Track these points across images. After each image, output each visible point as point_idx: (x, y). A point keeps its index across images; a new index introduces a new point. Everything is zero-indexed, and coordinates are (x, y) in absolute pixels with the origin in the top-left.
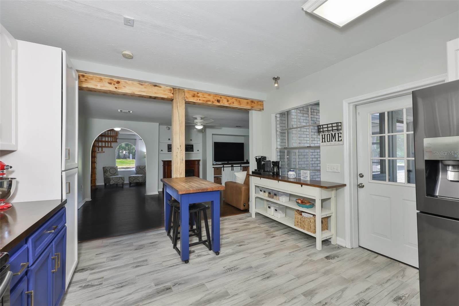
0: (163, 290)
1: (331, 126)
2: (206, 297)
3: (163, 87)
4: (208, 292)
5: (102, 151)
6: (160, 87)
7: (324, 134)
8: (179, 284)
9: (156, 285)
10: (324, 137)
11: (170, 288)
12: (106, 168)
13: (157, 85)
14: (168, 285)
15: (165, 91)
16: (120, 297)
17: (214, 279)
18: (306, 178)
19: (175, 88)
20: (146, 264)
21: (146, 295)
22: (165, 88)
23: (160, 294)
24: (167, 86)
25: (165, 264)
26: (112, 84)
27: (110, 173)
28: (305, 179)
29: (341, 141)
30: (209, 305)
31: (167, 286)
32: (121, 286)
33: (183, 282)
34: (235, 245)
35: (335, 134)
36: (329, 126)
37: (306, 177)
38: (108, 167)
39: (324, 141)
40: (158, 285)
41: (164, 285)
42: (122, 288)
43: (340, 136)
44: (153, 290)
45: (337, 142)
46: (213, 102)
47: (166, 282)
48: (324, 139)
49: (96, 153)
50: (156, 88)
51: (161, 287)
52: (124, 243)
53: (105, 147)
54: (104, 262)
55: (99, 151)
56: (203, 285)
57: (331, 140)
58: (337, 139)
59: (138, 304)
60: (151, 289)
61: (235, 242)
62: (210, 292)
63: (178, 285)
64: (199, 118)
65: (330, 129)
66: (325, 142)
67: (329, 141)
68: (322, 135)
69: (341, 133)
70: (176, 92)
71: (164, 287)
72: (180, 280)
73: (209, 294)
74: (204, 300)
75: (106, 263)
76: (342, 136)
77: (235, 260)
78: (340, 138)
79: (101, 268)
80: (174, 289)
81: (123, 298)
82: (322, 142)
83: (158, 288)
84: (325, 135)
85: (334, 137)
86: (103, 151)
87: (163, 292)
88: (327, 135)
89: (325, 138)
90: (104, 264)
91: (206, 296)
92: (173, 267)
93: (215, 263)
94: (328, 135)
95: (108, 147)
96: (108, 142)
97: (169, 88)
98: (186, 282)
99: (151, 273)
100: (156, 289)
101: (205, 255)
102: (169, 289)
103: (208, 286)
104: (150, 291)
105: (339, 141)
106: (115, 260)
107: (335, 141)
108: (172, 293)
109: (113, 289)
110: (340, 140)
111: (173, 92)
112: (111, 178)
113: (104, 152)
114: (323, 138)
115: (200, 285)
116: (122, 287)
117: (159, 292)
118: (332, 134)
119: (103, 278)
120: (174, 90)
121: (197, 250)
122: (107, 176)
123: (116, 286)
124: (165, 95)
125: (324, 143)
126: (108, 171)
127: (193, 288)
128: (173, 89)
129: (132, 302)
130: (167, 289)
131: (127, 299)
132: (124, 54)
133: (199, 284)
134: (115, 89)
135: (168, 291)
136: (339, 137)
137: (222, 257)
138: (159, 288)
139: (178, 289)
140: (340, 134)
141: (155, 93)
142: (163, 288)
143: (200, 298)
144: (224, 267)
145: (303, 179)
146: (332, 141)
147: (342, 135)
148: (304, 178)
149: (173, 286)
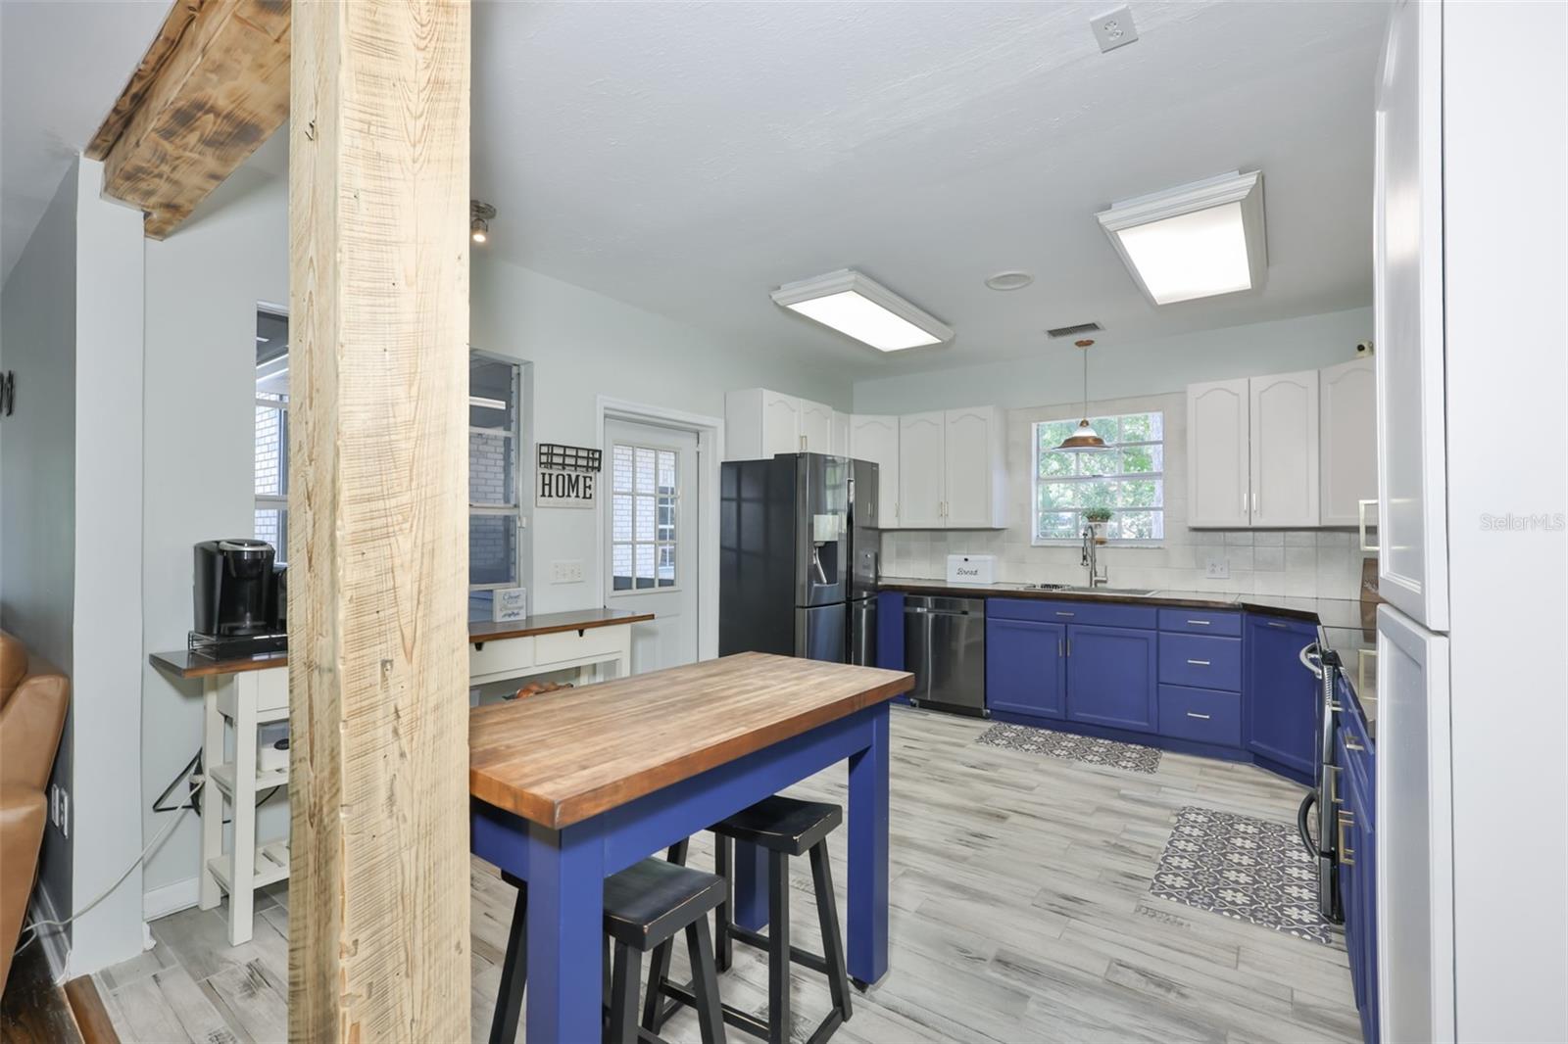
0: (1018, 968)
1: (562, 452)
7: (550, 471)
8: (967, 952)
9: (1026, 997)
10: (547, 482)
11: (999, 961)
14: (994, 971)
18: (518, 614)
21: (1071, 990)
23: (1037, 967)
28: (513, 618)
29: (590, 498)
31: (999, 973)
33: (954, 950)
35: (577, 477)
36: (568, 452)
37: (516, 611)
39: (547, 493)
40: (1019, 992)
41: (1003, 979)
43: (587, 485)
44: (1045, 990)
45: (580, 500)
47: (990, 981)
48: (547, 488)
51: (1015, 982)
57: (566, 494)
58: (581, 494)
59: (1102, 984)
60: (1047, 995)
63: (970, 953)
65: (568, 461)
66: (550, 496)
67: (560, 494)
68: (544, 474)
69: (591, 478)
71: (1006, 975)
72: (951, 961)
76: (592, 487)
78: (587, 489)
80: (991, 952)
82: (543, 495)
83: (1027, 984)
84: (550, 475)
85: (573, 484)
87: (1023, 964)
88: (557, 476)
89: (550, 485)
94: (561, 478)
98: (946, 944)
100: (1033, 986)
102: (1002, 962)
104: (1053, 995)
105: (584, 497)
107: (577, 496)
108: (1008, 947)
110: (588, 496)
114: (544, 485)
117: (1033, 972)
118: (569, 476)
125: (547, 499)
129: (1120, 1002)
130: (1006, 964)
131: (1133, 1021)
135: (1009, 959)
136: (585, 487)
138: (1023, 981)
139: (983, 944)
140: (588, 480)
142: (1014, 974)
145: (507, 619)
146: (569, 496)
147: (592, 484)
148: (510, 615)
149: (985, 960)
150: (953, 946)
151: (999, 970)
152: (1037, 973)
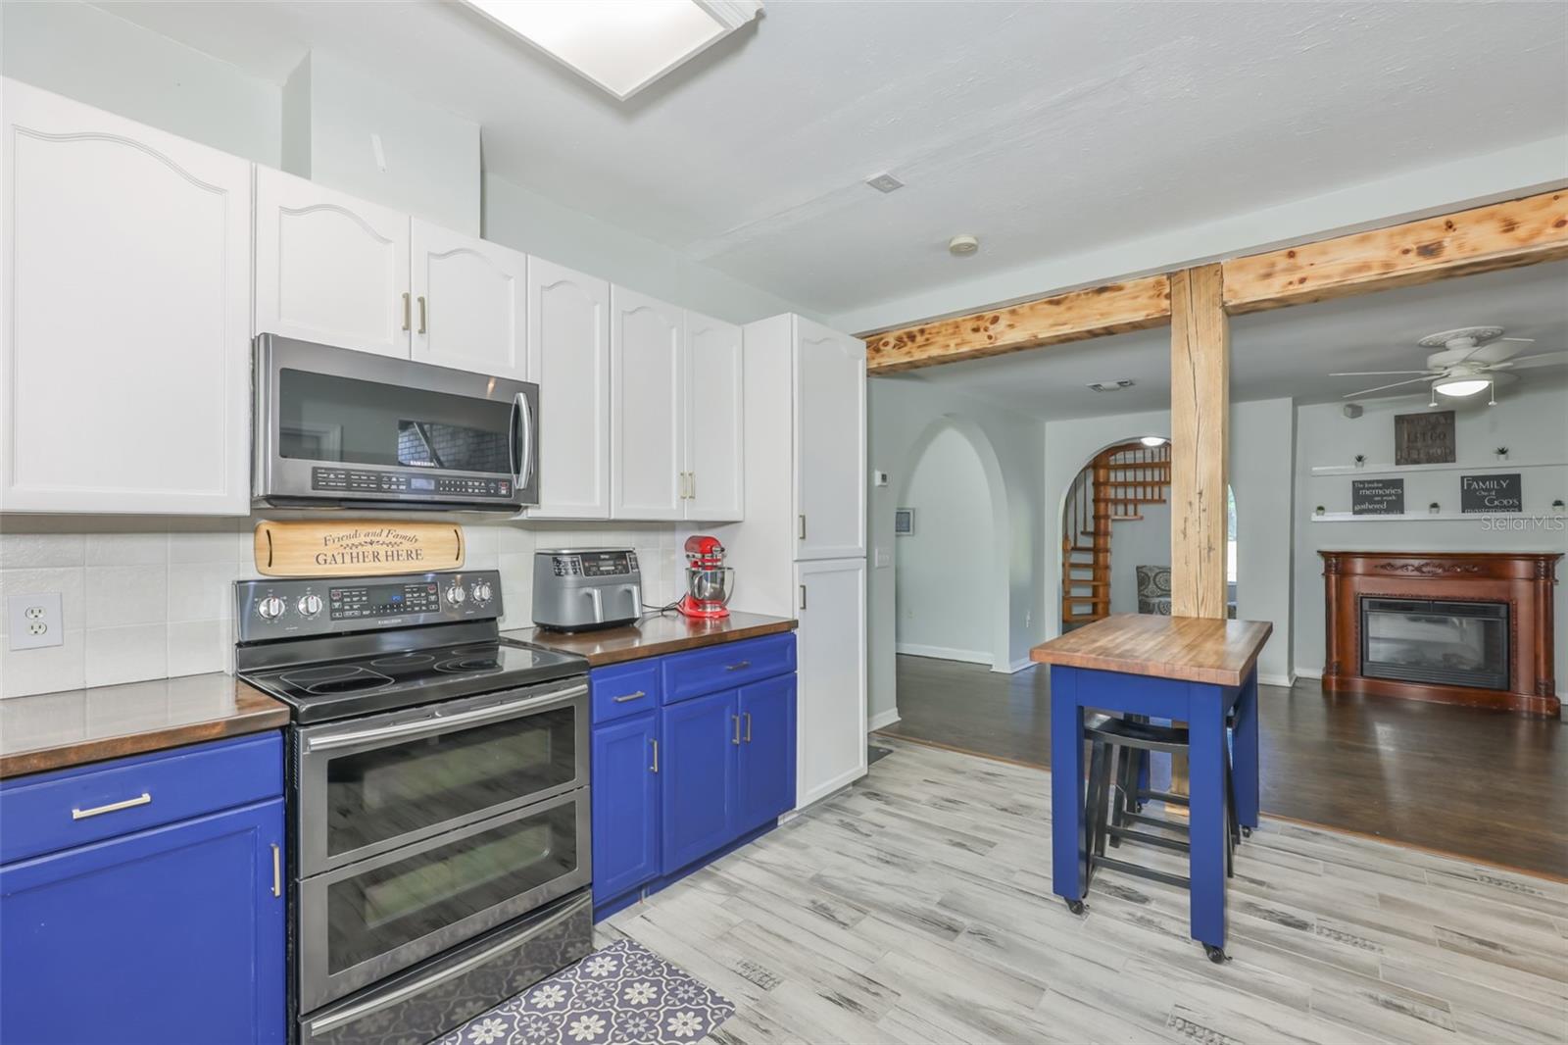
0: (938, 924)
2: (1004, 1017)
3: (1129, 284)
4: (1025, 1012)
5: (1135, 514)
6: (1120, 289)
8: (987, 940)
9: (941, 904)
11: (955, 931)
12: (1144, 570)
13: (1109, 284)
14: (962, 922)
15: (1136, 297)
16: (863, 876)
17: (1091, 1004)
19: (1176, 274)
20: (980, 851)
21: (902, 906)
22: (1136, 285)
23: (923, 925)
24: (1143, 275)
25: (1019, 878)
26: (982, 330)
27: (1157, 586)
30: (986, 1036)
31: (957, 921)
32: (889, 860)
33: (1000, 942)
34: (1359, 989)
38: (1151, 569)
40: (945, 906)
41: (953, 916)
42: (885, 865)
44: (923, 908)
46: (1387, 265)
47: (967, 915)
49: (1110, 521)
50: (1106, 295)
51: (946, 914)
52: (1000, 784)
53: (1145, 501)
54: (918, 801)
55: (1116, 514)
56: (1040, 989)
59: (869, 909)
60: (923, 904)
61: (1381, 979)
62: (1033, 1016)
63: (983, 939)
64: (1459, 341)
70: (1181, 284)
71: (951, 919)
72: (1002, 932)
73: (1021, 1018)
74: (991, 1017)
75: (919, 805)
77: (1266, 1025)
79: (901, 809)
80: (962, 938)
81: (863, 882)
83: (936, 913)
86: (1140, 513)
87: (934, 927)
90: (916, 804)
91: (1007, 1013)
92: (1026, 897)
93: (1165, 974)
95: (1153, 501)
96: (1144, 484)
97: (1151, 280)
98: (1006, 948)
99: (966, 877)
100: (931, 911)
101: (1168, 933)
102: (953, 930)
103: (1048, 1001)
104: (917, 904)
106: (941, 808)
108: (947, 943)
109: (871, 856)
111: (1167, 291)
112: (1154, 605)
113: (1142, 518)
115: (1034, 983)
116: (887, 862)
117: (928, 922)
119: (883, 827)
120: (1174, 279)
121: (1162, 901)
122: (1147, 597)
123: (882, 855)
124: (1136, 310)
126: (1152, 579)
127: (1006, 973)
128: (1170, 276)
129: (866, 899)
130: (949, 928)
132: (954, 247)
133: (1030, 978)
134: (988, 341)
135: (946, 932)
137: (1222, 977)
138: (938, 914)
139: (969, 947)
141: (1102, 315)
142: (946, 920)
143: (984, 1005)
144: (1176, 1006)
149: (970, 932)
150: (999, 947)
151: (957, 924)
152: (924, 920)
